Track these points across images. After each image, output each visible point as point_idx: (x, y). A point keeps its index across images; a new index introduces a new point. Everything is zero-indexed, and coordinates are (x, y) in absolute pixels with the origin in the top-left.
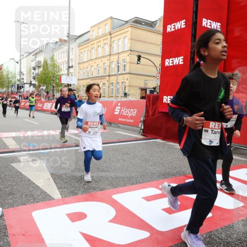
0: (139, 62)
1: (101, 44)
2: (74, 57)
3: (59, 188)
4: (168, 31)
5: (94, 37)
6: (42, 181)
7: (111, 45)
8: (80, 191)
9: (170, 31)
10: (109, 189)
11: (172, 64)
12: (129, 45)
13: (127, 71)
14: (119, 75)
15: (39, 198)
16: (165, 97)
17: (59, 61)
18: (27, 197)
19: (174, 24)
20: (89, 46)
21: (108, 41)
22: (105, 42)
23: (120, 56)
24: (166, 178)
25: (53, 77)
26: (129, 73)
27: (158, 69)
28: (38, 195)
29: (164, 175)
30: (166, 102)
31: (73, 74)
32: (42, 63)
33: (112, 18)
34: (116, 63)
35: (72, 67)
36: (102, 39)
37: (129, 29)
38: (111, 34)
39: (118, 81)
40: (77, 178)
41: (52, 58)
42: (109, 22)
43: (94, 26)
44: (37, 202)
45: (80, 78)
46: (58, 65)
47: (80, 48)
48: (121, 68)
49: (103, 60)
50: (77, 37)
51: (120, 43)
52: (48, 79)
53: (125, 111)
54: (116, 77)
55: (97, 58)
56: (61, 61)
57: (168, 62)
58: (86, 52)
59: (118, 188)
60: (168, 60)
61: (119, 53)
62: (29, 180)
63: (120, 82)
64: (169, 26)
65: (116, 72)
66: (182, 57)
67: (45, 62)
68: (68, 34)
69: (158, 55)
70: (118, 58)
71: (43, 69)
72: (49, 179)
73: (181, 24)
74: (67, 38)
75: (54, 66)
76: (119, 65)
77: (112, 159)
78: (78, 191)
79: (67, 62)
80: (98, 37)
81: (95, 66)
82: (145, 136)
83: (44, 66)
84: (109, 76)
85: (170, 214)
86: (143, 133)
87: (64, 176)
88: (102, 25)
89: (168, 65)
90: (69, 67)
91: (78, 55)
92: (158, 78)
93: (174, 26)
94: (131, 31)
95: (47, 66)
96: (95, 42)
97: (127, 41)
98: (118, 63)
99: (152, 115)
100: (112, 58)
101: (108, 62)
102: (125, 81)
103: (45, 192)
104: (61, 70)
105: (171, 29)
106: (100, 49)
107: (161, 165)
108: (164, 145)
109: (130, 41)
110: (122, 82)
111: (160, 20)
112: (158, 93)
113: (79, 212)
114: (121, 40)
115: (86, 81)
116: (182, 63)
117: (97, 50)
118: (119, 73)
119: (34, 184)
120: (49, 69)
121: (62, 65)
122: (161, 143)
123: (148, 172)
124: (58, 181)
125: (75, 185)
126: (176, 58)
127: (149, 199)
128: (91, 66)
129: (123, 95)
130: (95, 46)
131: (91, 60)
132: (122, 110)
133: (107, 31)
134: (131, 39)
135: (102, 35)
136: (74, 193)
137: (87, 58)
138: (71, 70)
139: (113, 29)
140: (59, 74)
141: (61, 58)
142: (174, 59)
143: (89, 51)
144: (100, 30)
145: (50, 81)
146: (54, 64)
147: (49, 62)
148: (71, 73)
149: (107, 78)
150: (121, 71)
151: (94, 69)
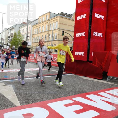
0: (63, 35)
1: (44, 25)
2: (30, 32)
3: (19, 100)
4: (77, 20)
5: (41, 22)
6: (10, 96)
7: (49, 26)
8: (31, 102)
9: (79, 19)
10: (46, 100)
11: (79, 36)
12: (58, 26)
13: (57, 39)
14: (53, 41)
15: (8, 105)
16: (76, 52)
17: (22, 34)
18: (1, 105)
19: (80, 16)
20: (38, 26)
21: (48, 24)
22: (46, 24)
23: (54, 31)
24: (76, 94)
25: (19, 41)
26: (58, 40)
27: (73, 38)
28: (7, 104)
29: (75, 92)
30: (76, 55)
31: (30, 40)
32: (14, 34)
33: (50, 12)
34: (52, 35)
35: (29, 36)
36: (45, 23)
37: (59, 18)
38: (49, 21)
39: (52, 44)
40: (29, 95)
41: (19, 32)
42: (48, 14)
43: (41, 16)
44: (7, 108)
45: (33, 42)
46: (22, 35)
47: (33, 27)
48: (54, 37)
49: (45, 33)
50: (32, 22)
51: (54, 25)
52: (16, 42)
53: (56, 59)
54: (51, 42)
55: (42, 32)
56: (24, 34)
57: (78, 35)
58: (36, 29)
59: (51, 100)
60: (77, 34)
61: (53, 30)
62: (3, 96)
63: (54, 44)
64: (78, 17)
65: (51, 40)
66: (85, 33)
67: (15, 34)
68: (27, 20)
69: (73, 31)
70: (53, 32)
71: (14, 37)
72: (14, 95)
73: (84, 16)
74: (27, 22)
75: (20, 36)
76: (53, 36)
77: (48, 84)
78: (29, 102)
79: (26, 34)
80: (42, 21)
81: (41, 36)
82: (66, 72)
83: (14, 36)
84: (48, 41)
85: (78, 113)
86: (65, 70)
87: (23, 94)
88: (45, 16)
89: (77, 36)
90: (27, 37)
91: (32, 30)
92: (73, 42)
93: (81, 17)
94: (59, 19)
95: (16, 36)
96: (41, 24)
97: (57, 24)
98: (53, 35)
99: (69, 62)
100: (50, 32)
101: (47, 34)
102: (56, 44)
103: (12, 102)
104: (23, 38)
105: (79, 18)
106: (43, 28)
107: (74, 88)
108: (75, 77)
109: (59, 24)
110: (55, 45)
111: (74, 14)
112: (72, 50)
113: (30, 113)
114: (54, 24)
115: (36, 44)
116: (85, 35)
117: (42, 28)
118: (53, 40)
119: (6, 98)
120: (17, 37)
121: (24, 35)
122: (74, 76)
123: (67, 91)
124: (18, 96)
125: (28, 98)
126: (82, 33)
127: (66, 105)
128: (39, 36)
129: (55, 51)
130: (41, 26)
131: (39, 33)
132: (54, 59)
133: (47, 19)
134: (59, 23)
135: (45, 21)
136: (27, 103)
137: (37, 32)
138: (28, 38)
139: (51, 18)
140: (22, 40)
141: (24, 32)
142: (80, 33)
143: (38, 28)
144: (44, 18)
145: (17, 43)
146: (20, 35)
147: (17, 34)
148: (28, 40)
149: (47, 42)
150: (54, 39)
151: (40, 38)
